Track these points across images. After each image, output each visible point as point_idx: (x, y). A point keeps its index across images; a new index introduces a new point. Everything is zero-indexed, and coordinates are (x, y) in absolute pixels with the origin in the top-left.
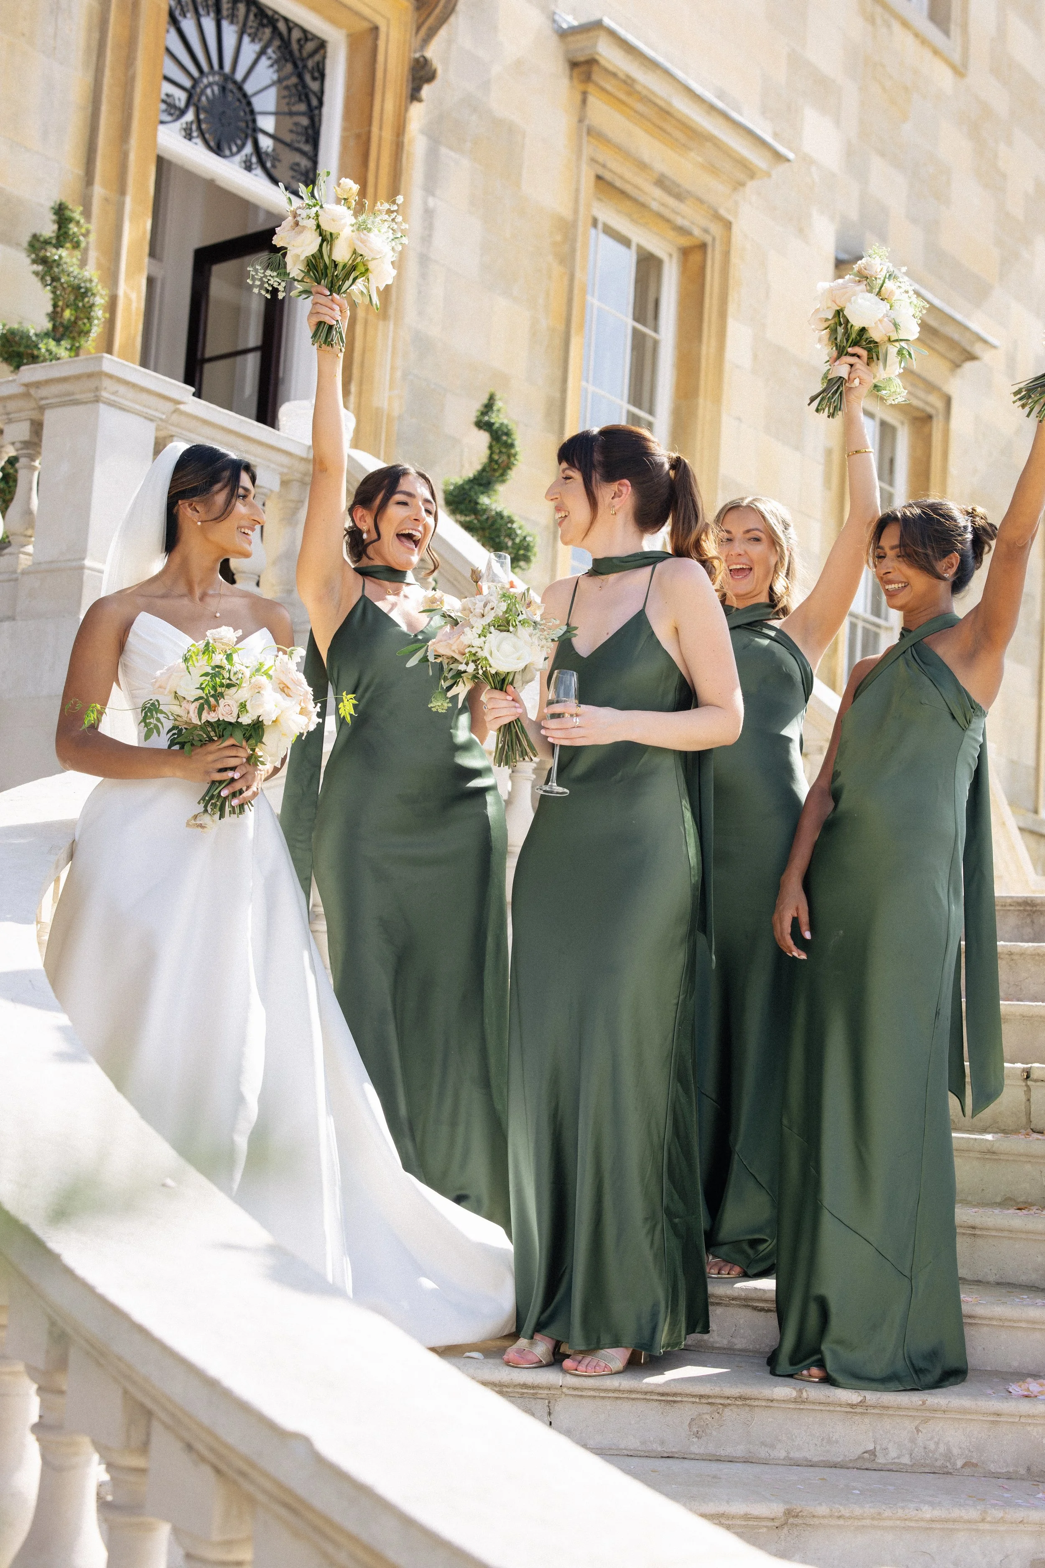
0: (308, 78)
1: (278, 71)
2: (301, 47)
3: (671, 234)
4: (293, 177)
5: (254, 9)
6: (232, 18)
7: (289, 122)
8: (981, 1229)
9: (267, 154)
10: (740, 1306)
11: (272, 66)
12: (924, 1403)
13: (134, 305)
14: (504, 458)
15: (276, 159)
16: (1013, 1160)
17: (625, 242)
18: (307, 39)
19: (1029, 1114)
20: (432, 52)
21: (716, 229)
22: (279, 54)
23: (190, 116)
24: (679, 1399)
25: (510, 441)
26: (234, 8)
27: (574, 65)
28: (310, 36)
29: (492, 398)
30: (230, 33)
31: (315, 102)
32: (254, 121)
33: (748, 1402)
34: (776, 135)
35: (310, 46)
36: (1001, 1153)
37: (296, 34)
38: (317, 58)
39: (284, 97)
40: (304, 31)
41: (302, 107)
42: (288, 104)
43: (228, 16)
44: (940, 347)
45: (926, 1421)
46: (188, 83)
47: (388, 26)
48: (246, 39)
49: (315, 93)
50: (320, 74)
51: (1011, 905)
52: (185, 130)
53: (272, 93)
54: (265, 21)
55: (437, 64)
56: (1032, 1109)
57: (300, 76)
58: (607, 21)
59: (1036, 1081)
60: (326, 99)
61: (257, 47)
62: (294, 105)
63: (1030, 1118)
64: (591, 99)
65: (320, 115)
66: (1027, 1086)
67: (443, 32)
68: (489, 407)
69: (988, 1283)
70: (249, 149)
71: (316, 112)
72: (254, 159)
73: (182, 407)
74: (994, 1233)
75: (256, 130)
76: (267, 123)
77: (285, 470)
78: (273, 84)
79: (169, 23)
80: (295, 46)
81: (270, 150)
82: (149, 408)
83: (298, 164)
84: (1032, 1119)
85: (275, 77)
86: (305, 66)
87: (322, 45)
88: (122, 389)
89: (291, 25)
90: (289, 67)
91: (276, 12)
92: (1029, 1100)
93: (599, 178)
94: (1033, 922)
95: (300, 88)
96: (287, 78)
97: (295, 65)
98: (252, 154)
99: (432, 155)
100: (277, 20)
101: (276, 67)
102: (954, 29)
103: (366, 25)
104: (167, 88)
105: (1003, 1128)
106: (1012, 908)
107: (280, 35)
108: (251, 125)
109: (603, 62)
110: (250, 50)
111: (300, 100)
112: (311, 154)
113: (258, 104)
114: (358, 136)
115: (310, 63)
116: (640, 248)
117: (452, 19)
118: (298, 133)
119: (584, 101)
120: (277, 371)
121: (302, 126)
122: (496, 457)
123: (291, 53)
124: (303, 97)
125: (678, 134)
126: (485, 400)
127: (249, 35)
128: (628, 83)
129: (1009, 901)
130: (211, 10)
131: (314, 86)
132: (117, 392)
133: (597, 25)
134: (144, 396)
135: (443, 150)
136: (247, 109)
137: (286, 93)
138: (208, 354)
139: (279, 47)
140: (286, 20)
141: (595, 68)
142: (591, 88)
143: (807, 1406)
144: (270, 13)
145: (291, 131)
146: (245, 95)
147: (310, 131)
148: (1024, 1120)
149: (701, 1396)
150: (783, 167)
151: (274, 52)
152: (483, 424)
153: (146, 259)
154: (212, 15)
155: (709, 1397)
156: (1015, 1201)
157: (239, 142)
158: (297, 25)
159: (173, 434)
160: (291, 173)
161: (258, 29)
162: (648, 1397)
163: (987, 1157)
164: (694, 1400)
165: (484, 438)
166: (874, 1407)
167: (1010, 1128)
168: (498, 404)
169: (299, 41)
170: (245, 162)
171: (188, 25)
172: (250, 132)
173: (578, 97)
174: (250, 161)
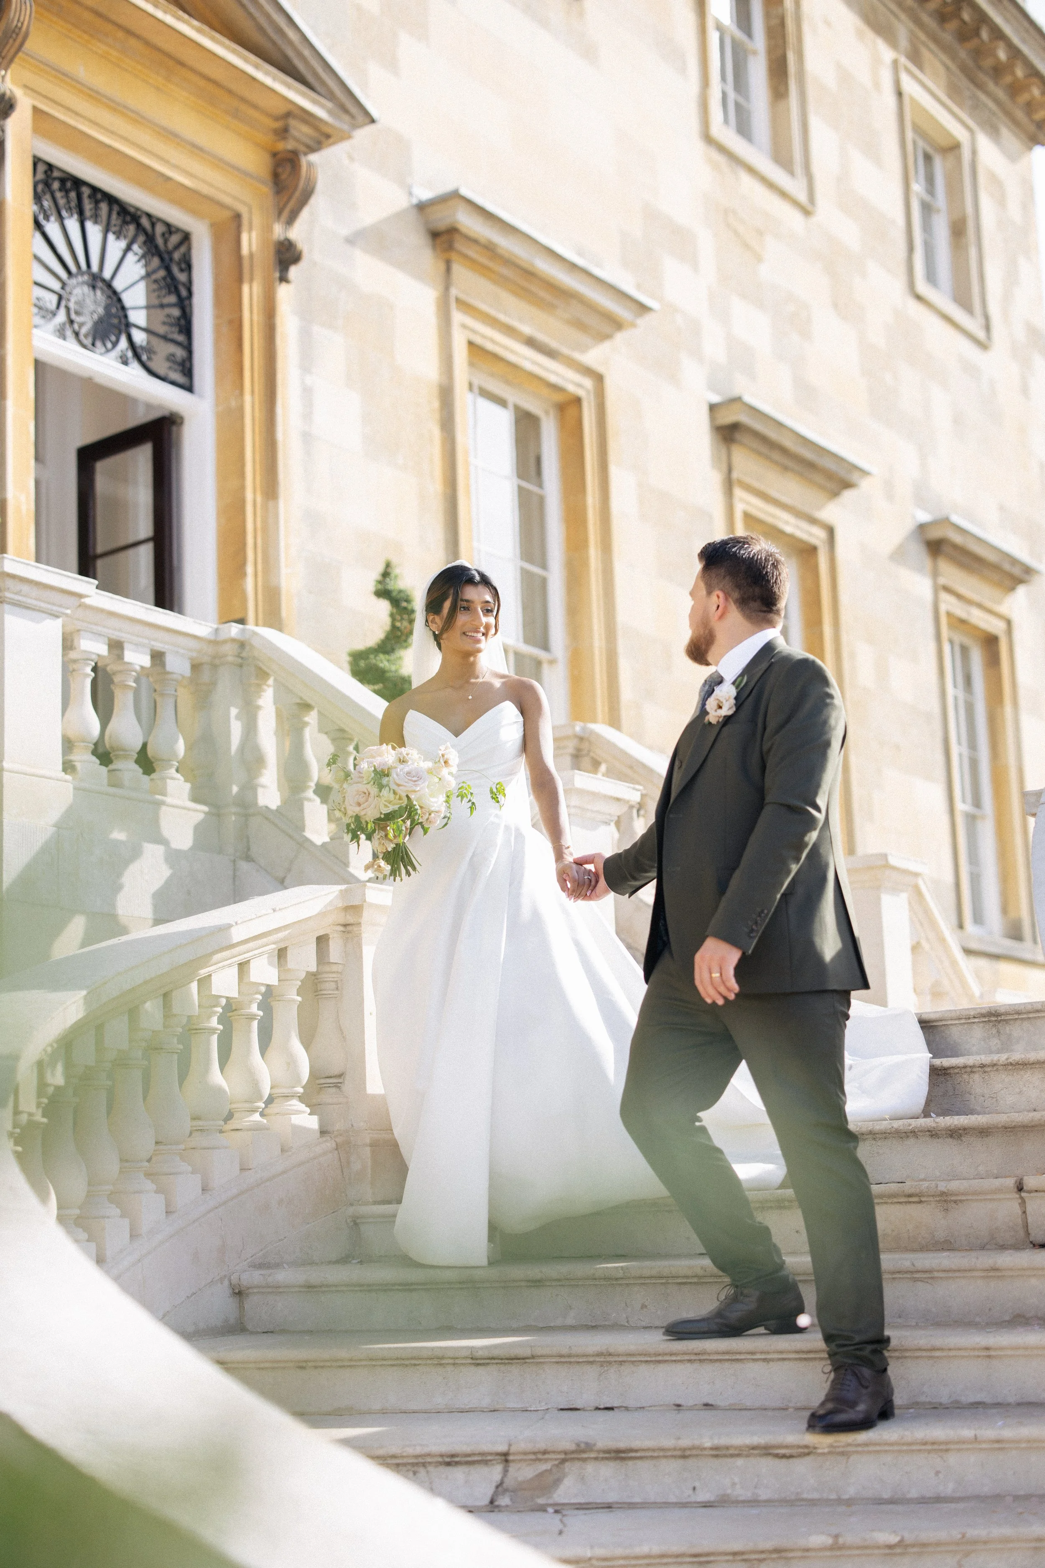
0: (175, 270)
1: (146, 265)
2: (166, 242)
3: (545, 392)
4: (170, 368)
5: (116, 208)
6: (96, 219)
7: (161, 315)
8: (996, 1349)
9: (142, 347)
10: (761, 1455)
11: (139, 261)
12: (964, 1536)
13: (24, 508)
14: (405, 623)
15: (149, 350)
16: (1018, 1276)
17: (502, 402)
18: (171, 233)
19: (1026, 1226)
20: (296, 233)
21: (588, 383)
22: (145, 248)
23: (61, 317)
24: (712, 1558)
25: (409, 607)
26: (96, 208)
27: (435, 235)
28: (173, 229)
29: (388, 565)
30: (94, 231)
31: (184, 293)
32: (126, 316)
33: (783, 1554)
34: (639, 287)
35: (174, 239)
36: (1004, 1270)
37: (160, 229)
38: (183, 249)
39: (154, 291)
40: (168, 225)
41: (172, 299)
42: (159, 297)
43: (91, 217)
44: (819, 478)
45: (967, 1554)
46: (56, 285)
47: (250, 212)
48: (111, 237)
49: (184, 284)
50: (187, 265)
51: (974, 1017)
52: (59, 331)
53: (141, 287)
54: (128, 218)
55: (302, 245)
56: (1029, 1221)
57: (168, 269)
58: (464, 192)
59: (1030, 1192)
60: (196, 288)
61: (123, 244)
62: (164, 296)
63: (1027, 1230)
64: (456, 268)
65: (191, 305)
66: (1022, 1198)
67: (305, 213)
68: (386, 574)
69: (1009, 1404)
70: (123, 343)
71: (186, 302)
72: (130, 354)
73: (87, 601)
74: (1009, 1352)
75: (128, 325)
76: (138, 317)
77: (194, 654)
78: (142, 278)
79: (35, 229)
80: (160, 241)
81: (144, 344)
82: (54, 604)
83: (173, 355)
84: (1030, 1231)
85: (143, 272)
86: (171, 259)
87: (186, 237)
88: (25, 588)
89: (154, 220)
90: (156, 261)
91: (137, 209)
92: (1024, 1212)
93: (471, 344)
94: (998, 1032)
95: (168, 280)
96: (154, 272)
97: (162, 259)
98: (127, 349)
99: (305, 335)
100: (139, 217)
101: (143, 262)
102: (798, 169)
103: (227, 214)
104: (39, 292)
105: (1002, 1243)
106: (976, 1020)
107: (145, 231)
108: (123, 320)
109: (463, 230)
110: (116, 246)
111: (170, 292)
112: (186, 343)
113: (128, 299)
114: (231, 322)
115: (177, 256)
116: (517, 408)
117: (313, 201)
118: (171, 325)
119: (448, 270)
120: (171, 561)
121: (174, 318)
122: (398, 624)
123: (156, 247)
124: (173, 289)
125: (542, 294)
126: (381, 568)
127: (114, 233)
128: (490, 248)
129: (972, 1013)
130: (74, 211)
131: (182, 277)
132: (21, 591)
133: (455, 196)
134: (48, 594)
135: (316, 329)
136: (119, 306)
137: (155, 286)
138: (100, 549)
139: (145, 243)
140: (149, 216)
141: (457, 237)
142: (454, 256)
143: (844, 1552)
144: (132, 210)
145: (164, 323)
146: (115, 292)
147: (183, 322)
148: (1022, 1233)
149: (735, 1554)
150: (648, 318)
151: (140, 247)
152: (383, 593)
153: (32, 462)
154: (76, 216)
155: (742, 1553)
156: (1024, 1316)
157: (113, 338)
158: (159, 220)
159: (79, 628)
160: (167, 364)
161: (121, 227)
162: (679, 1560)
163: (990, 1274)
164: (727, 1558)
165: (384, 607)
166: (913, 1546)
167: (1009, 1243)
168: (396, 571)
169: (163, 235)
170: (121, 357)
171: (52, 228)
172: (123, 327)
173: (442, 266)
174: (125, 356)
